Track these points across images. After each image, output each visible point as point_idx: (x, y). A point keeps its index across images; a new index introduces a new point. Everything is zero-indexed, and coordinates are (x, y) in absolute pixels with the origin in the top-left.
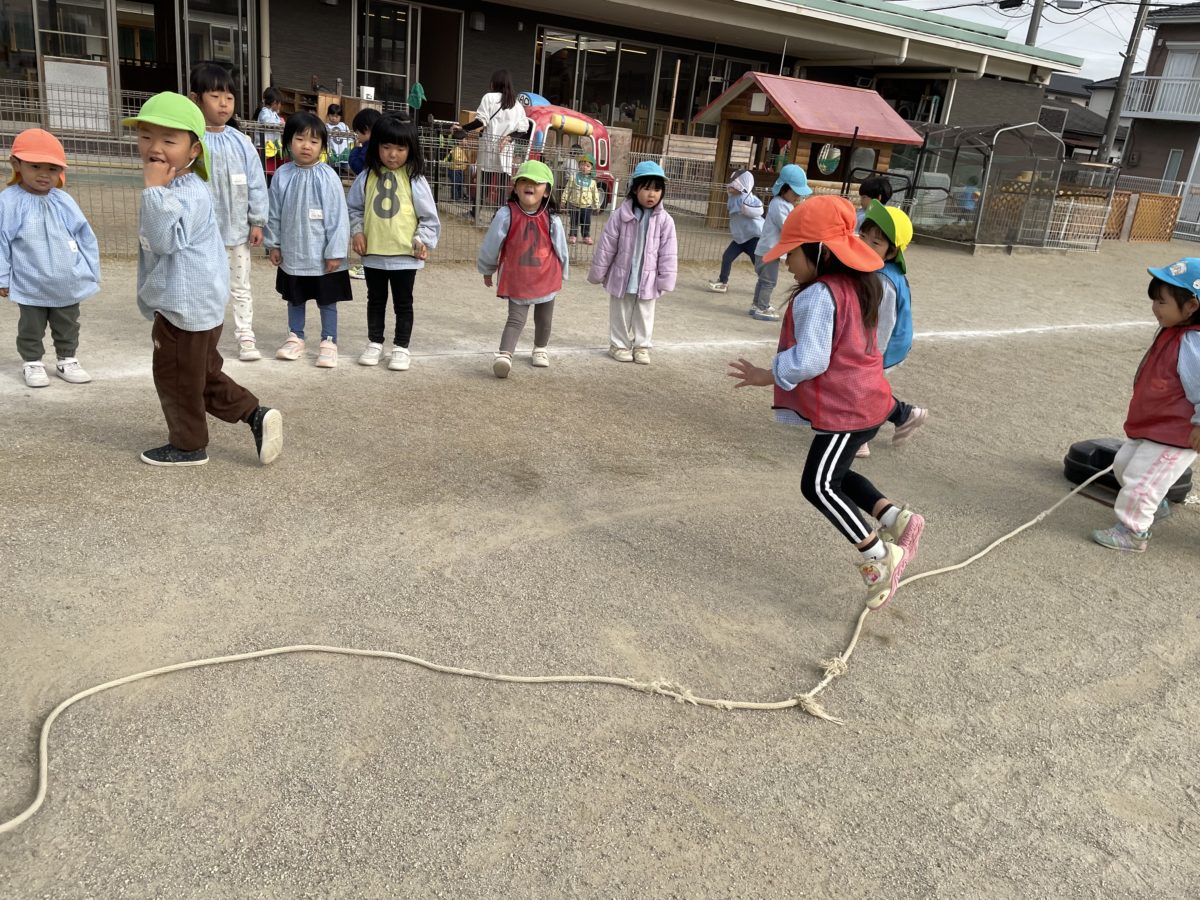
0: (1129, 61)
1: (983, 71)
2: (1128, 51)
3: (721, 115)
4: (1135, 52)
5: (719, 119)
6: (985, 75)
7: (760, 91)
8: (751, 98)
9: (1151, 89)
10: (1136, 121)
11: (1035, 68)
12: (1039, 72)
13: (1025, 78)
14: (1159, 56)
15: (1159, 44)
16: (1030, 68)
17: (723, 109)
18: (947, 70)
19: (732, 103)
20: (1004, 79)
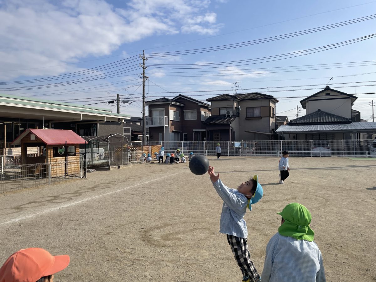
0: (144, 114)
1: (105, 121)
2: (143, 112)
3: (21, 142)
4: (144, 112)
5: (20, 143)
6: (106, 121)
7: (32, 134)
8: (30, 136)
9: (151, 120)
10: (149, 127)
11: (119, 119)
12: (121, 119)
13: (117, 121)
14: (151, 112)
15: (150, 109)
16: (118, 119)
17: (21, 140)
18: (96, 121)
19: (24, 138)
20: (112, 122)
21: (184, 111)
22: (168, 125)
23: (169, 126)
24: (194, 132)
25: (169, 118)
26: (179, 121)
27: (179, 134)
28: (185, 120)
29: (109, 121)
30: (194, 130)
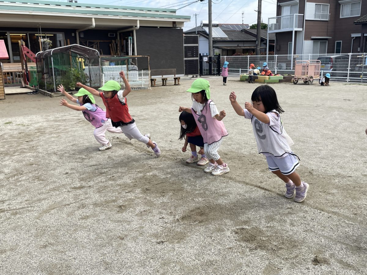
0: (259, 13)
1: (138, 26)
6: (140, 27)
10: (277, 34)
11: (174, 23)
13: (171, 26)
14: (279, 9)
15: (278, 4)
16: (172, 23)
21: (339, 2)
22: (303, 28)
23: (303, 30)
24: (353, 37)
25: (304, 16)
26: (327, 20)
27: (326, 42)
28: (341, 17)
29: (157, 27)
30: (354, 35)
